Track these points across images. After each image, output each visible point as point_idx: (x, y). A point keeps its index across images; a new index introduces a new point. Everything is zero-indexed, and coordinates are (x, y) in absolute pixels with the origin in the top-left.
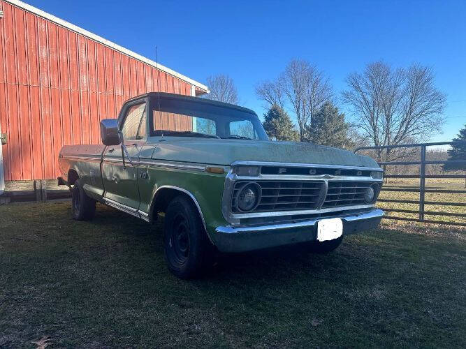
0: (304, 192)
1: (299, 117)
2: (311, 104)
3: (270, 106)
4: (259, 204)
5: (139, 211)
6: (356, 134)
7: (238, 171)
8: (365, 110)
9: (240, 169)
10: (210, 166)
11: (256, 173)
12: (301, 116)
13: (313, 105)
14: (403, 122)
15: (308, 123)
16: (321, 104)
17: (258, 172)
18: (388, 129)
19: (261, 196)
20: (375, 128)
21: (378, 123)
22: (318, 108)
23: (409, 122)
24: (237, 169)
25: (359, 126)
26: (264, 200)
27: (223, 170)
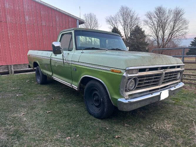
0: (155, 78)
1: (125, 32)
2: (130, 26)
3: (112, 28)
4: (136, 87)
5: (72, 85)
6: (149, 39)
7: (129, 72)
8: (153, 29)
9: (130, 71)
10: (112, 68)
11: (136, 72)
12: (126, 32)
13: (131, 27)
14: (170, 34)
15: (129, 35)
16: (135, 26)
17: (137, 72)
18: (163, 37)
19: (138, 83)
20: (157, 37)
21: (159, 35)
22: (133, 28)
23: (172, 34)
24: (128, 71)
25: (151, 36)
26: (139, 84)
27: (121, 72)
